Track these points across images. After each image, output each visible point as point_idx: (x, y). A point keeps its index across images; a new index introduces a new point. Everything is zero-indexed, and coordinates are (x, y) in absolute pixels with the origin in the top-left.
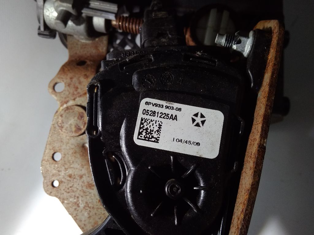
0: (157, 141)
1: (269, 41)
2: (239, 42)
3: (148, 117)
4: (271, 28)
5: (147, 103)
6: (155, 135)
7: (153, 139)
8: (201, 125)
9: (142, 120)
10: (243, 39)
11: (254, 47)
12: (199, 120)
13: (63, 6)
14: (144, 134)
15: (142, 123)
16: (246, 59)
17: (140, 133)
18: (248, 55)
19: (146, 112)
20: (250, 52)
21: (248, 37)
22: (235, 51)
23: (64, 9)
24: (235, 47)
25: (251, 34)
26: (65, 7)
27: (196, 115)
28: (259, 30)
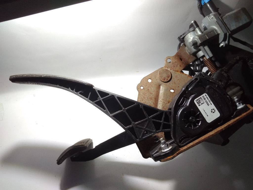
0: (199, 105)
1: (247, 111)
2: (240, 104)
3: (203, 98)
4: (250, 109)
5: (206, 95)
6: (200, 104)
7: (199, 104)
8: (213, 112)
9: (201, 98)
10: (241, 104)
11: (242, 109)
12: (213, 111)
13: (198, 40)
14: (198, 101)
15: (200, 98)
16: (237, 109)
17: (197, 100)
18: (238, 109)
19: (203, 97)
20: (240, 109)
21: (243, 105)
22: (236, 105)
23: (197, 41)
24: (237, 104)
25: (244, 105)
26: (198, 41)
27: (214, 109)
28: (247, 106)
